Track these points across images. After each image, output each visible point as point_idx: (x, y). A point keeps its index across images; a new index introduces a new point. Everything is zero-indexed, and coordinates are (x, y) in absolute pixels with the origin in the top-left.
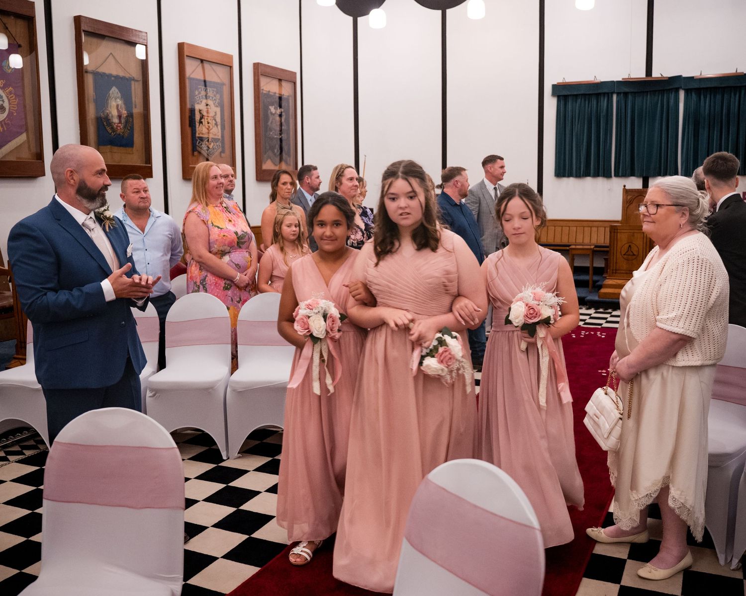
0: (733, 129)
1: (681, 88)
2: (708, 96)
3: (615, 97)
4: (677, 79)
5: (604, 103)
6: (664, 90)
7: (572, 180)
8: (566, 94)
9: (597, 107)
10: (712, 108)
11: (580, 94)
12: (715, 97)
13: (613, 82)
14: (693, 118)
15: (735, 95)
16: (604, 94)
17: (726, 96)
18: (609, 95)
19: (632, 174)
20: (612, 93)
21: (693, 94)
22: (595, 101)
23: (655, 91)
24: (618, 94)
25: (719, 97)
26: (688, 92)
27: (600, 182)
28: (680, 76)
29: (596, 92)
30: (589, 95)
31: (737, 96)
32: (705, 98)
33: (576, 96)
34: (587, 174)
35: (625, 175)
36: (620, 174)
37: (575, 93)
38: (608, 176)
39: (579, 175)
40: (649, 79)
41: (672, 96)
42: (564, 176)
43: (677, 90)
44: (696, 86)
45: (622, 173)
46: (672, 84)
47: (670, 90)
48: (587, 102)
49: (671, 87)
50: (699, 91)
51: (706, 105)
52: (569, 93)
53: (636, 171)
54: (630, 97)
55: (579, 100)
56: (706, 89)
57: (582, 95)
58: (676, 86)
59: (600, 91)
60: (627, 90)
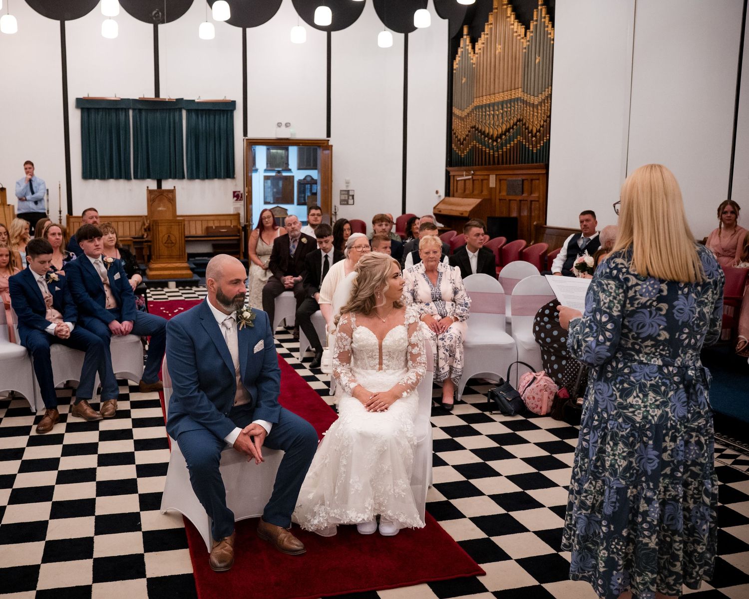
0: (223, 142)
1: (184, 108)
2: (204, 116)
3: (131, 112)
4: (180, 100)
5: (122, 116)
6: (170, 109)
7: (97, 182)
8: (89, 107)
9: (116, 119)
10: (208, 124)
11: (100, 108)
12: (209, 116)
13: (129, 99)
14: (193, 132)
15: (224, 116)
16: (122, 109)
17: (217, 117)
18: (126, 110)
19: (149, 177)
20: (129, 109)
21: (193, 113)
22: (114, 114)
23: (163, 109)
24: (134, 110)
25: (212, 117)
26: (189, 111)
27: (122, 183)
28: (182, 99)
29: (115, 107)
30: (108, 109)
31: (225, 117)
32: (202, 116)
33: (98, 109)
34: (111, 177)
35: (143, 178)
36: (139, 177)
37: (97, 107)
38: (128, 178)
39: (103, 178)
40: (157, 99)
41: (177, 114)
42: (91, 178)
43: (180, 110)
44: (195, 107)
45: (141, 176)
46: (177, 105)
47: (175, 110)
48: (107, 115)
49: (177, 107)
50: (197, 111)
51: (203, 122)
52: (92, 107)
53: (152, 174)
54: (144, 113)
55: (101, 113)
56: (202, 110)
57: (103, 109)
58: (180, 107)
59: (118, 107)
60: (140, 107)
